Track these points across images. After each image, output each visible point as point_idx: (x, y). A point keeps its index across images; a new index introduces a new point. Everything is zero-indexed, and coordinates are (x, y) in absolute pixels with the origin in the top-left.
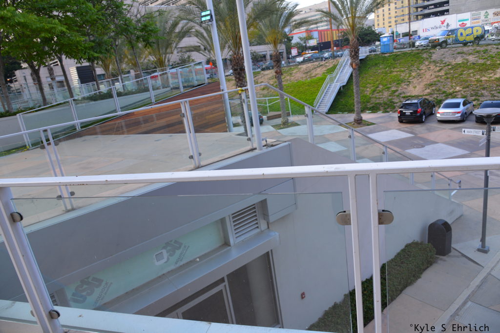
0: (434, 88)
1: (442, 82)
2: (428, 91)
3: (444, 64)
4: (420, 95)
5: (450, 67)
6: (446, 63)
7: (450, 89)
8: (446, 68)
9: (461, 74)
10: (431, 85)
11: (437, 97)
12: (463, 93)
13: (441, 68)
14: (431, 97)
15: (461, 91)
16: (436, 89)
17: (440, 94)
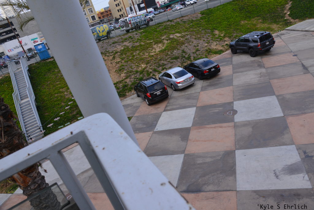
0: (125, 71)
1: (127, 65)
2: (123, 75)
3: (112, 53)
4: (120, 80)
5: (119, 54)
6: (113, 52)
7: (138, 68)
8: (116, 55)
9: (134, 56)
10: (120, 70)
11: (136, 77)
12: (150, 67)
13: (112, 56)
14: (131, 78)
15: (147, 66)
16: (128, 72)
17: (135, 74)
